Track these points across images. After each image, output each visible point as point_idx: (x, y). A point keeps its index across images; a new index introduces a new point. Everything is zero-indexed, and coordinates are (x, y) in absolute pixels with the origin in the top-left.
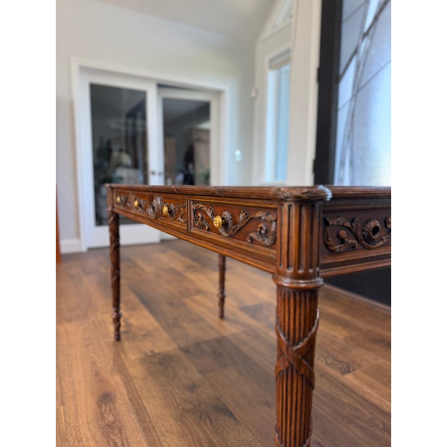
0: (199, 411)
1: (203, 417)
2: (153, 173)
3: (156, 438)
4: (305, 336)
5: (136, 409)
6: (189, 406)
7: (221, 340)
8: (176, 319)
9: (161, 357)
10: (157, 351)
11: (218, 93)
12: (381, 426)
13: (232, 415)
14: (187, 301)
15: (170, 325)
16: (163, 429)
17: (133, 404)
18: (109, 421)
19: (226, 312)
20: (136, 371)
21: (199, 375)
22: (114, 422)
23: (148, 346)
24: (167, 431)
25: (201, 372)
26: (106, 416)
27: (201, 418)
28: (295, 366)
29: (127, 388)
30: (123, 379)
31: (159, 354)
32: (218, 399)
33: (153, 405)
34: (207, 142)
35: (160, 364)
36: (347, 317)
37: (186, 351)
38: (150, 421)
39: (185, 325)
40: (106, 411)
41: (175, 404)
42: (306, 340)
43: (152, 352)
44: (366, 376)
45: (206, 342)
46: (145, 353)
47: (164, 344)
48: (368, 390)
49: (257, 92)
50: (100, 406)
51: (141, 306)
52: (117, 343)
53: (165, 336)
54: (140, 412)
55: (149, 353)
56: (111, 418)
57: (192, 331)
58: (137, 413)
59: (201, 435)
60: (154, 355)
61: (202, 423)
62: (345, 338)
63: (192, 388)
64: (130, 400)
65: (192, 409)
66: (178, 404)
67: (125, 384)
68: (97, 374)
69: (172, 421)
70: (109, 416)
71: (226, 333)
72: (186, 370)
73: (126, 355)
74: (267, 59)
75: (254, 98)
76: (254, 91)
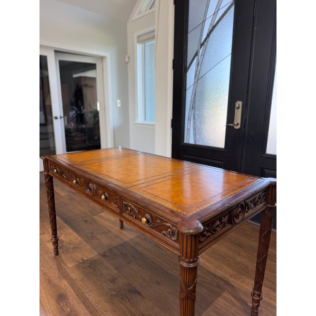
0: (120, 295)
1: (124, 298)
2: (56, 118)
4: (193, 283)
5: (83, 301)
7: (124, 245)
8: (92, 233)
9: (89, 262)
10: (85, 258)
11: (102, 58)
12: (216, 285)
13: (139, 293)
14: (96, 218)
15: (90, 238)
16: (102, 310)
17: (80, 298)
18: (68, 312)
20: (75, 275)
21: (115, 271)
22: (71, 312)
23: (78, 256)
24: (104, 311)
25: (116, 269)
26: (65, 309)
28: (189, 295)
29: (73, 288)
30: (68, 283)
31: (87, 260)
32: (130, 284)
33: (92, 297)
35: (89, 267)
37: (104, 256)
38: (93, 307)
39: (100, 237)
40: (63, 305)
41: (106, 293)
42: (193, 285)
43: (82, 259)
44: (208, 257)
45: (115, 247)
46: (78, 261)
47: (89, 253)
48: (209, 265)
49: (129, 57)
50: (59, 304)
51: (66, 225)
52: (57, 257)
53: (88, 246)
54: (85, 302)
55: (81, 261)
56: (69, 310)
57: (105, 241)
58: (84, 303)
59: (125, 309)
60: (84, 262)
61: (124, 301)
63: (113, 281)
64: (77, 295)
65: (116, 294)
67: (71, 285)
68: (50, 282)
70: (67, 308)
71: (126, 239)
72: (107, 269)
73: (65, 264)
74: (136, 35)
75: (127, 62)
76: (127, 57)
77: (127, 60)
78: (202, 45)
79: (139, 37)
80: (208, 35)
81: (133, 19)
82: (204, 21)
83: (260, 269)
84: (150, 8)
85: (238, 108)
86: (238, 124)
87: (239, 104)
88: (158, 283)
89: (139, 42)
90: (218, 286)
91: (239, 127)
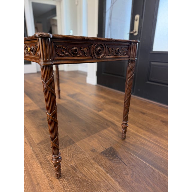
3: (28, 133)
6: (41, 124)
10: (31, 110)
11: (60, 1)
15: (38, 102)
19: (61, 96)
24: (32, 131)
27: (45, 127)
28: (47, 88)
33: (28, 125)
34: (56, 26)
35: (32, 114)
36: (106, 96)
46: (26, 111)
49: (78, 2)
53: (35, 105)
55: (28, 111)
60: (30, 111)
62: (103, 102)
63: (43, 119)
66: (37, 124)
69: (34, 129)
72: (42, 114)
75: (77, 5)
77: (76, 3)
83: (126, 106)
85: (137, 20)
86: (136, 32)
87: (137, 17)
88: (70, 122)
90: (107, 125)
91: (136, 34)
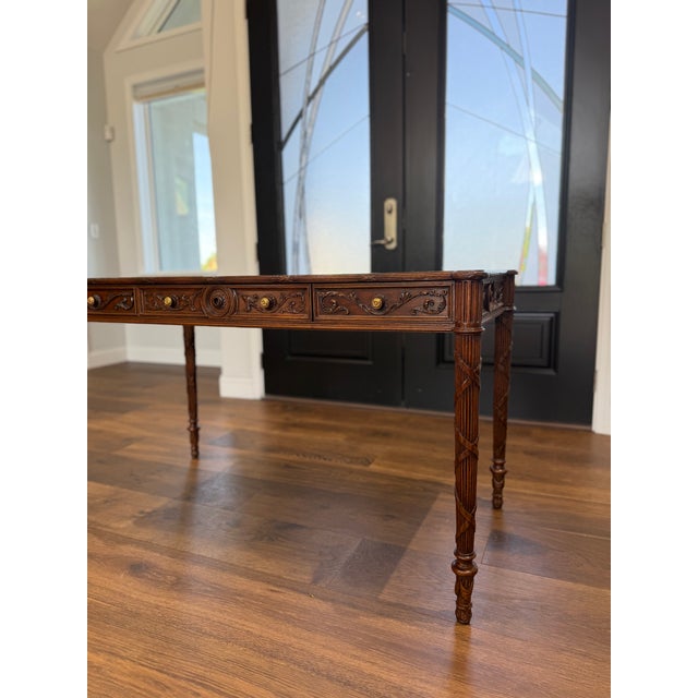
0: (264, 536)
9: (161, 512)
10: (146, 509)
13: (300, 526)
16: (243, 561)
18: (171, 581)
22: (178, 579)
26: (162, 580)
29: (155, 551)
30: (136, 547)
31: (155, 511)
40: (153, 576)
43: (141, 512)
46: (134, 517)
49: (112, 130)
50: (141, 577)
53: (139, 494)
55: (139, 515)
56: (171, 578)
59: (287, 550)
60: (146, 514)
61: (277, 542)
64: (173, 557)
65: (255, 538)
67: (146, 549)
70: (165, 578)
74: (128, 82)
75: (109, 141)
76: (107, 128)
77: (108, 135)
78: (310, 99)
79: (135, 87)
80: (322, 82)
81: (121, 47)
82: (312, 55)
84: (160, 31)
85: (390, 212)
86: (392, 241)
87: (391, 203)
89: (137, 98)
90: (426, 489)
91: (393, 246)
